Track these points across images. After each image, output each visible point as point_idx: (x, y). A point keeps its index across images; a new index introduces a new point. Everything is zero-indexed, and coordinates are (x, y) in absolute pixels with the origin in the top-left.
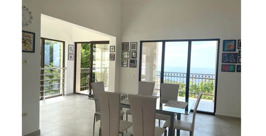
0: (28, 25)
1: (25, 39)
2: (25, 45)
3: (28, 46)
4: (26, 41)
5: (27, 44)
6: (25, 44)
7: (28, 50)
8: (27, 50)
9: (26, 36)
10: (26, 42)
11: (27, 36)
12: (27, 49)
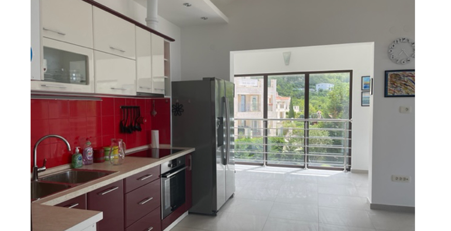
0: (409, 61)
1: (406, 80)
2: (407, 88)
3: (411, 88)
4: (407, 82)
5: (409, 86)
6: (406, 86)
7: (410, 94)
8: (408, 94)
9: (407, 76)
10: (407, 84)
11: (409, 76)
12: (409, 92)
